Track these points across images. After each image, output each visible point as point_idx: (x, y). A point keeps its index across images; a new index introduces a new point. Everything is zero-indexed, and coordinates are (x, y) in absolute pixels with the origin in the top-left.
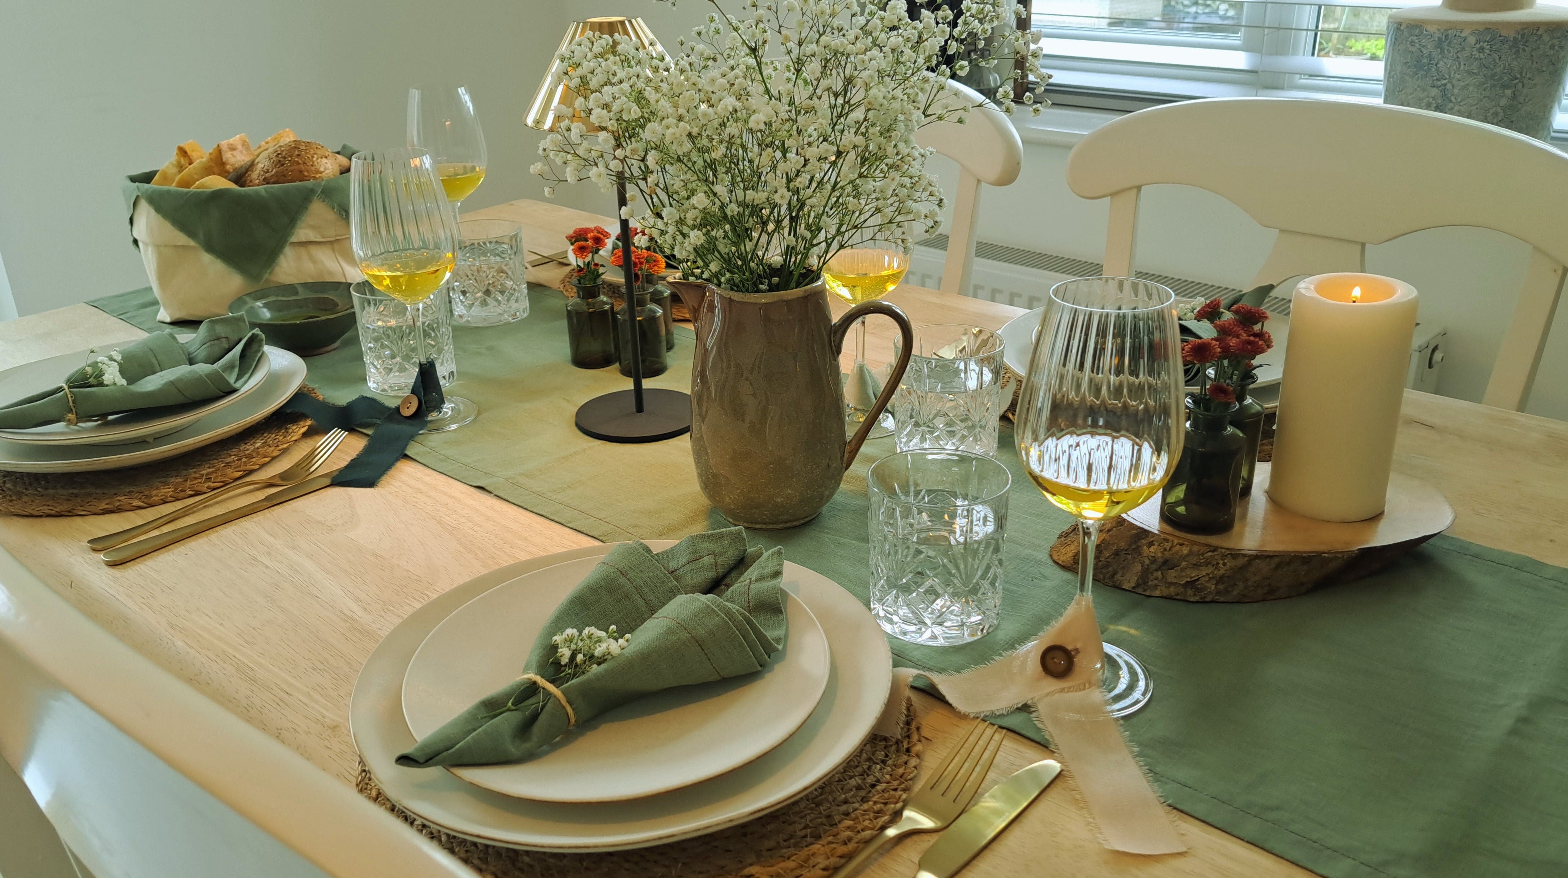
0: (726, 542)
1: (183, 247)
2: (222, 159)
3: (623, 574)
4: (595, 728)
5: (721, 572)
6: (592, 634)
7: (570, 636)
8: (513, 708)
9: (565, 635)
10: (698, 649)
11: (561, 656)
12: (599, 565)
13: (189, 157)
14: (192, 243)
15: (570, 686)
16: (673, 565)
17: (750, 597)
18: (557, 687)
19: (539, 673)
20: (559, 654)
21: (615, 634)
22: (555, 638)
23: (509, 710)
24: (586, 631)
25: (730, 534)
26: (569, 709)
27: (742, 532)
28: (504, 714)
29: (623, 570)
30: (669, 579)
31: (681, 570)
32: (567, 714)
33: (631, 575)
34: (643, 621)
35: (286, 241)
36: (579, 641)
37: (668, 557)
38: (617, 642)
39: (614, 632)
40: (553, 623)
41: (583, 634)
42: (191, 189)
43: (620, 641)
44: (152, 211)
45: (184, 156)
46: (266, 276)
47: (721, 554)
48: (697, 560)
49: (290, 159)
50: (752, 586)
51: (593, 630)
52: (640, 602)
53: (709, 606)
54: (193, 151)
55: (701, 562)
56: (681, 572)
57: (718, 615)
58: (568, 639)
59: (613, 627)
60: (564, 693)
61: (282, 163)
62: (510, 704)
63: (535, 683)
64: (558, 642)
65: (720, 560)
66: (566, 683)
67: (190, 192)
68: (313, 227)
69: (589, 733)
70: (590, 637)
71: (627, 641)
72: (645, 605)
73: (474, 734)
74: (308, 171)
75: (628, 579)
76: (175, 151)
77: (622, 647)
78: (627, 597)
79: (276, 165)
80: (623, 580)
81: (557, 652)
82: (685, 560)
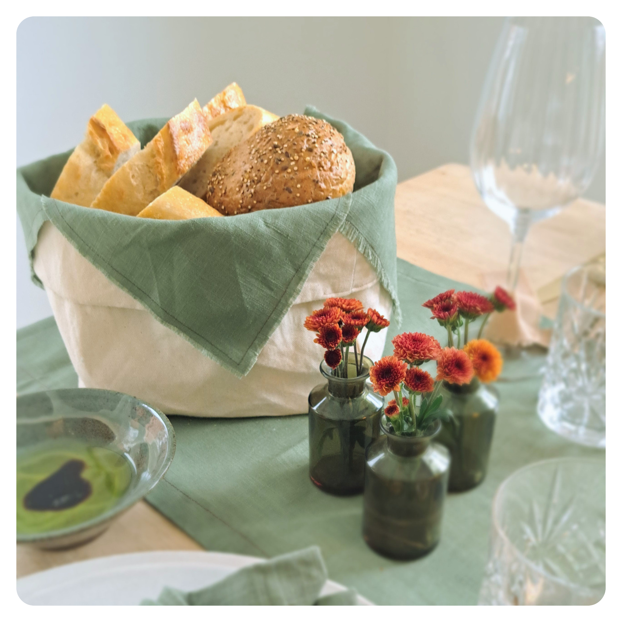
1: (123, 310)
2: (174, 151)
13: (108, 138)
14: (139, 305)
35: (286, 305)
42: (138, 218)
44: (73, 251)
45: (101, 136)
46: (255, 360)
49: (296, 157)
54: (111, 125)
61: (284, 165)
67: (138, 225)
68: (323, 277)
74: (325, 181)
76: (88, 128)
79: (273, 169)
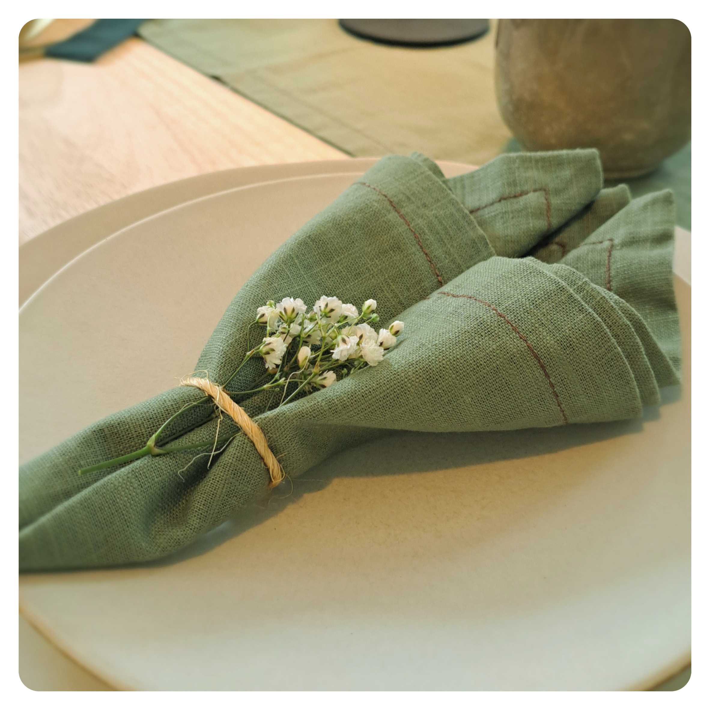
0: (567, 173)
3: (395, 206)
4: (320, 487)
5: (555, 222)
6: (332, 310)
7: (289, 311)
8: (157, 451)
9: (279, 309)
10: (538, 373)
11: (268, 353)
12: (355, 186)
15: (276, 418)
16: (472, 201)
17: (613, 273)
18: (251, 416)
19: (219, 381)
20: (263, 348)
21: (374, 315)
22: (261, 310)
23: (148, 453)
24: (322, 302)
25: (574, 160)
26: (271, 461)
27: (594, 159)
28: (137, 464)
29: (395, 200)
30: (470, 223)
31: (486, 210)
32: (268, 470)
33: (408, 209)
34: (424, 296)
36: (307, 321)
37: (463, 187)
38: (378, 333)
39: (373, 312)
40: (264, 278)
41: (316, 308)
43: (384, 332)
47: (558, 192)
48: (515, 197)
50: (617, 254)
51: (334, 302)
52: (419, 259)
53: (562, 289)
55: (522, 200)
56: (487, 213)
57: (581, 310)
58: (285, 318)
59: (371, 303)
60: (264, 429)
62: (151, 442)
63: (210, 398)
64: (267, 318)
65: (555, 201)
66: (271, 408)
69: (307, 497)
70: (328, 314)
71: (396, 333)
72: (427, 264)
73: (60, 509)
75: (403, 217)
77: (386, 345)
78: (397, 247)
80: (392, 216)
81: (261, 342)
82: (493, 196)
